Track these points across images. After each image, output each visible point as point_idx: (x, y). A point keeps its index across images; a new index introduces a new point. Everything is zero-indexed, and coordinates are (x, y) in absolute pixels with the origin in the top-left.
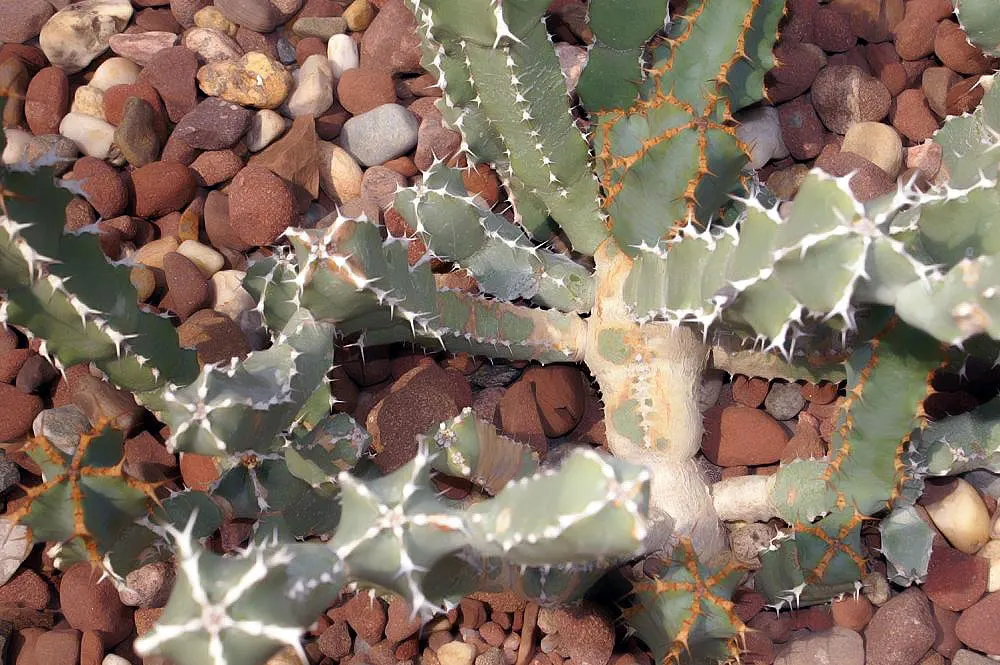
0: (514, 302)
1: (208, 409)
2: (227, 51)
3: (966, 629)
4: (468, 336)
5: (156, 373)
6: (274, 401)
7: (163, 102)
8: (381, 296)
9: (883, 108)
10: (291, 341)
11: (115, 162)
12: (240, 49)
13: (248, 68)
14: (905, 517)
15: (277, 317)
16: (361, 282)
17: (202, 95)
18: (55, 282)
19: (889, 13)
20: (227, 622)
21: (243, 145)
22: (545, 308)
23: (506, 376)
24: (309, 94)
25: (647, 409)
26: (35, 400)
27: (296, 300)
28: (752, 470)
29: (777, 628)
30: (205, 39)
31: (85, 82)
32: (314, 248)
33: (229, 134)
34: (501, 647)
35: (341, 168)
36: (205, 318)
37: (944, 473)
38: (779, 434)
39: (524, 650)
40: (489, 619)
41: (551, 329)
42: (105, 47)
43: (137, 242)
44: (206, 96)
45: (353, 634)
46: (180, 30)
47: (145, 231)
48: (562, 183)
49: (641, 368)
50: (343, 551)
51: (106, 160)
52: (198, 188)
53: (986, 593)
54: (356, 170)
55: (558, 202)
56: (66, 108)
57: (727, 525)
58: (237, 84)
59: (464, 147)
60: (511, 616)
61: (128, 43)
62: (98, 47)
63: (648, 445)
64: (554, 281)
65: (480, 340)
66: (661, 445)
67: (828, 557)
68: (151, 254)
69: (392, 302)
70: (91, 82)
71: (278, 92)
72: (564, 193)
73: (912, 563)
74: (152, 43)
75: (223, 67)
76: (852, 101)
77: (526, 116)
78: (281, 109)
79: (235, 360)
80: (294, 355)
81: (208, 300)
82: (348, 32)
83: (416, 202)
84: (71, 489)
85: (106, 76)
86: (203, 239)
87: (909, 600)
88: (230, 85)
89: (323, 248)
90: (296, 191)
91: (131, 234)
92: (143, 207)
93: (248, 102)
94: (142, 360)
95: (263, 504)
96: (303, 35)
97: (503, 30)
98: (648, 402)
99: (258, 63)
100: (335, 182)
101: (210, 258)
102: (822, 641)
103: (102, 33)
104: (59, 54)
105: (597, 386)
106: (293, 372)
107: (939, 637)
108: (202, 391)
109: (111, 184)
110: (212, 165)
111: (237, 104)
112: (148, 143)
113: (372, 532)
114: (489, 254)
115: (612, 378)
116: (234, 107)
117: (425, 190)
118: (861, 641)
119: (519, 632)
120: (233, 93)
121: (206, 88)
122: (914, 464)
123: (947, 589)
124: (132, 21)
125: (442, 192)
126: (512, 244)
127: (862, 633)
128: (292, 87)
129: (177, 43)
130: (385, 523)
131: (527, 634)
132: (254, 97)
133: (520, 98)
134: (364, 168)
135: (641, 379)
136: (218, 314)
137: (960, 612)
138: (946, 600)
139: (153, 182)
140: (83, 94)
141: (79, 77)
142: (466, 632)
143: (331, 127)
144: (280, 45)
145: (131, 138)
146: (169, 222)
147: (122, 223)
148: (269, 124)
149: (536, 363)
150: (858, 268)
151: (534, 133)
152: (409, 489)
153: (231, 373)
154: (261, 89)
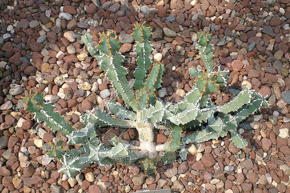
0: (124, 119)
1: (73, 138)
2: (82, 82)
3: (193, 167)
4: (116, 125)
5: (68, 132)
6: (84, 136)
7: (72, 90)
8: (100, 120)
9: (182, 87)
10: (87, 127)
11: (65, 99)
12: (84, 81)
13: (85, 84)
14: (183, 150)
15: (86, 123)
16: (97, 118)
17: (78, 89)
18: (52, 120)
19: (183, 72)
20: (70, 168)
21: (84, 96)
22: (129, 120)
23: (124, 130)
24: (94, 88)
25: (145, 135)
26: (53, 136)
27: (88, 121)
28: (162, 143)
29: (165, 168)
30: (79, 80)
31: (61, 87)
32: (90, 113)
33: (82, 95)
34: (123, 172)
35: (99, 99)
36: (78, 123)
37: (188, 143)
38: (166, 138)
39: (126, 172)
40: (121, 167)
41: (130, 123)
42: (64, 82)
43: (68, 112)
44: (79, 89)
45: (100, 170)
46: (75, 79)
47: (70, 110)
48: (130, 101)
49: (143, 129)
50: (89, 158)
51: (64, 99)
52: (77, 103)
53: (196, 161)
54: (101, 99)
55: (130, 104)
56: (58, 91)
57: (158, 152)
58: (83, 87)
59: (117, 96)
60: (124, 167)
61: (67, 81)
62: (63, 82)
63: (145, 140)
64: (130, 116)
65: (119, 125)
66: (147, 140)
67: (170, 156)
68: (70, 113)
69: (102, 120)
70: (62, 87)
71: (89, 88)
72: (131, 102)
73: (184, 157)
74: (71, 81)
75: (81, 84)
76: (177, 86)
77: (124, 91)
78: (90, 90)
79: (78, 130)
80: (88, 129)
81: (79, 121)
82: (101, 78)
83: (108, 105)
84: (54, 150)
85: (64, 86)
86: (78, 111)
87: (184, 162)
88: (82, 87)
89: (91, 113)
90: (92, 103)
91: (67, 110)
92: (69, 106)
93: (85, 90)
94: (66, 130)
95: (85, 151)
96: (94, 79)
97: (118, 80)
98: (145, 134)
99: (86, 84)
100: (98, 101)
101: (79, 114)
102: (171, 169)
103: (63, 80)
104: (57, 83)
105: (138, 131)
106: (88, 131)
107: (189, 168)
108: (72, 135)
109: (64, 103)
110: (79, 99)
111: (83, 90)
112: (70, 96)
113: (93, 155)
114: (120, 112)
115: (139, 130)
116: (83, 91)
117: (109, 103)
118: (177, 169)
119: (126, 169)
120: (83, 88)
121: (78, 88)
122: (183, 142)
123: (190, 161)
124: (68, 78)
125: (111, 103)
126: (123, 110)
127: (177, 168)
128: (92, 87)
129: (75, 81)
130: (95, 154)
131: (127, 170)
132: (86, 89)
133: (122, 89)
134: (103, 99)
135: (144, 130)
136: (80, 122)
137: (192, 164)
138: (190, 163)
139: (71, 102)
140: (60, 89)
141: (60, 86)
142: (117, 169)
143: (98, 93)
144: (90, 80)
145: (67, 96)
146: (73, 108)
147: (66, 109)
148: (88, 93)
149: (128, 128)
150: (163, 115)
151: (125, 94)
152: (99, 148)
153: (78, 132)
154: (87, 88)
